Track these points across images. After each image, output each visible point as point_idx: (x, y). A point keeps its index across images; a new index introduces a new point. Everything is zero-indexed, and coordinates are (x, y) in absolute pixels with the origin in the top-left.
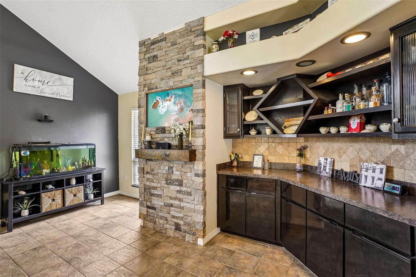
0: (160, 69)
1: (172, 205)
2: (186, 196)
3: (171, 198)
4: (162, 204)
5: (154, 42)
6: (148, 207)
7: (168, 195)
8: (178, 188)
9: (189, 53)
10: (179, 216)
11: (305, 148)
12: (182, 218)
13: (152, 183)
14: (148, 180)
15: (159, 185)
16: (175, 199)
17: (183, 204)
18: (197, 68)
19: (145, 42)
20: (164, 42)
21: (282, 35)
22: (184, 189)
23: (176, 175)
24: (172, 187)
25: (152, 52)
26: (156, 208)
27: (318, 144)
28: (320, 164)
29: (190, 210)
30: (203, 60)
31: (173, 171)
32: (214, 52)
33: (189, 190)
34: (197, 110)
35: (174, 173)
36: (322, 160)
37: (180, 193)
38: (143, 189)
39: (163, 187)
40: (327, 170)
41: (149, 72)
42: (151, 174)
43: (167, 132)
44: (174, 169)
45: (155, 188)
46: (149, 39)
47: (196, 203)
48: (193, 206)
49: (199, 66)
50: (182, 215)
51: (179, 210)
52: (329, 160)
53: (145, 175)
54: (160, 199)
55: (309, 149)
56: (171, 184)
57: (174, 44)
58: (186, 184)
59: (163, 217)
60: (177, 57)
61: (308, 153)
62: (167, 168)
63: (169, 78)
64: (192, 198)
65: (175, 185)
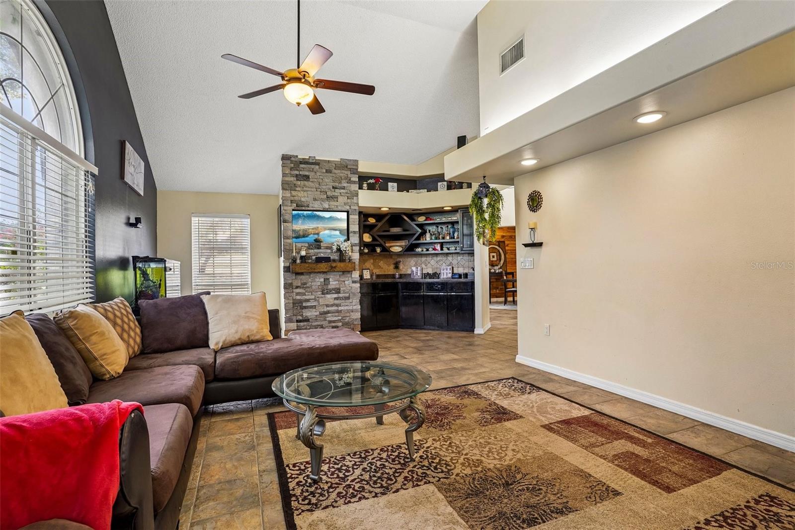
0: (312, 189)
1: (328, 312)
2: (343, 301)
3: (327, 306)
4: (318, 313)
5: (304, 162)
6: (297, 321)
7: (324, 303)
8: (336, 296)
9: (345, 185)
10: (337, 319)
11: (400, 262)
12: (339, 321)
13: (304, 296)
14: (298, 294)
15: (313, 297)
16: (332, 305)
17: (340, 308)
18: (353, 199)
19: (291, 158)
20: (317, 167)
21: (408, 192)
22: (341, 295)
23: (333, 284)
24: (328, 296)
25: (301, 171)
26: (309, 320)
27: (409, 259)
28: (413, 271)
29: (348, 311)
30: (358, 194)
31: (329, 282)
32: (365, 189)
33: (347, 295)
34: (354, 231)
35: (331, 283)
36: (414, 269)
37: (337, 300)
38: (292, 304)
39: (318, 297)
40: (419, 275)
41: (297, 189)
42: (303, 287)
43: (322, 248)
44: (331, 280)
45: (308, 301)
46: (297, 156)
47: (354, 304)
48: (351, 308)
49: (355, 198)
50: (340, 318)
51: (337, 314)
52: (419, 268)
53: (294, 290)
54: (314, 310)
55: (401, 263)
56: (327, 294)
57: (328, 171)
58: (344, 290)
59: (319, 325)
60: (332, 184)
61: (401, 266)
62: (322, 280)
63: (322, 200)
64: (350, 300)
65: (333, 293)
